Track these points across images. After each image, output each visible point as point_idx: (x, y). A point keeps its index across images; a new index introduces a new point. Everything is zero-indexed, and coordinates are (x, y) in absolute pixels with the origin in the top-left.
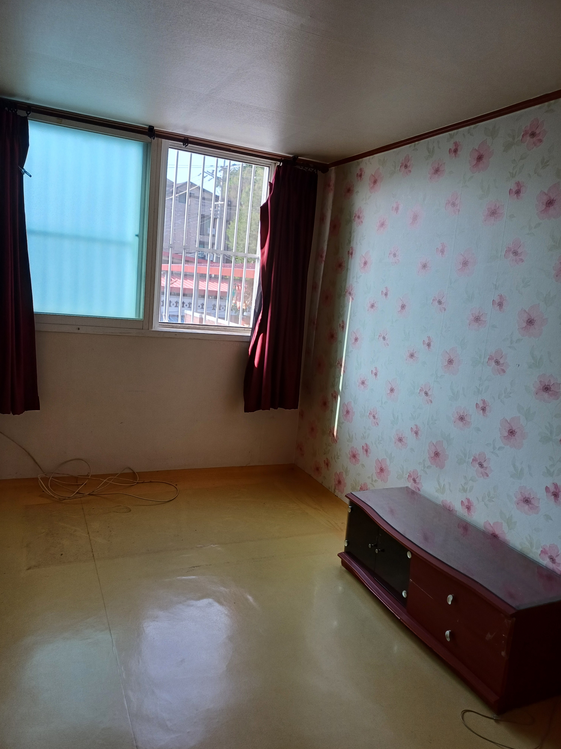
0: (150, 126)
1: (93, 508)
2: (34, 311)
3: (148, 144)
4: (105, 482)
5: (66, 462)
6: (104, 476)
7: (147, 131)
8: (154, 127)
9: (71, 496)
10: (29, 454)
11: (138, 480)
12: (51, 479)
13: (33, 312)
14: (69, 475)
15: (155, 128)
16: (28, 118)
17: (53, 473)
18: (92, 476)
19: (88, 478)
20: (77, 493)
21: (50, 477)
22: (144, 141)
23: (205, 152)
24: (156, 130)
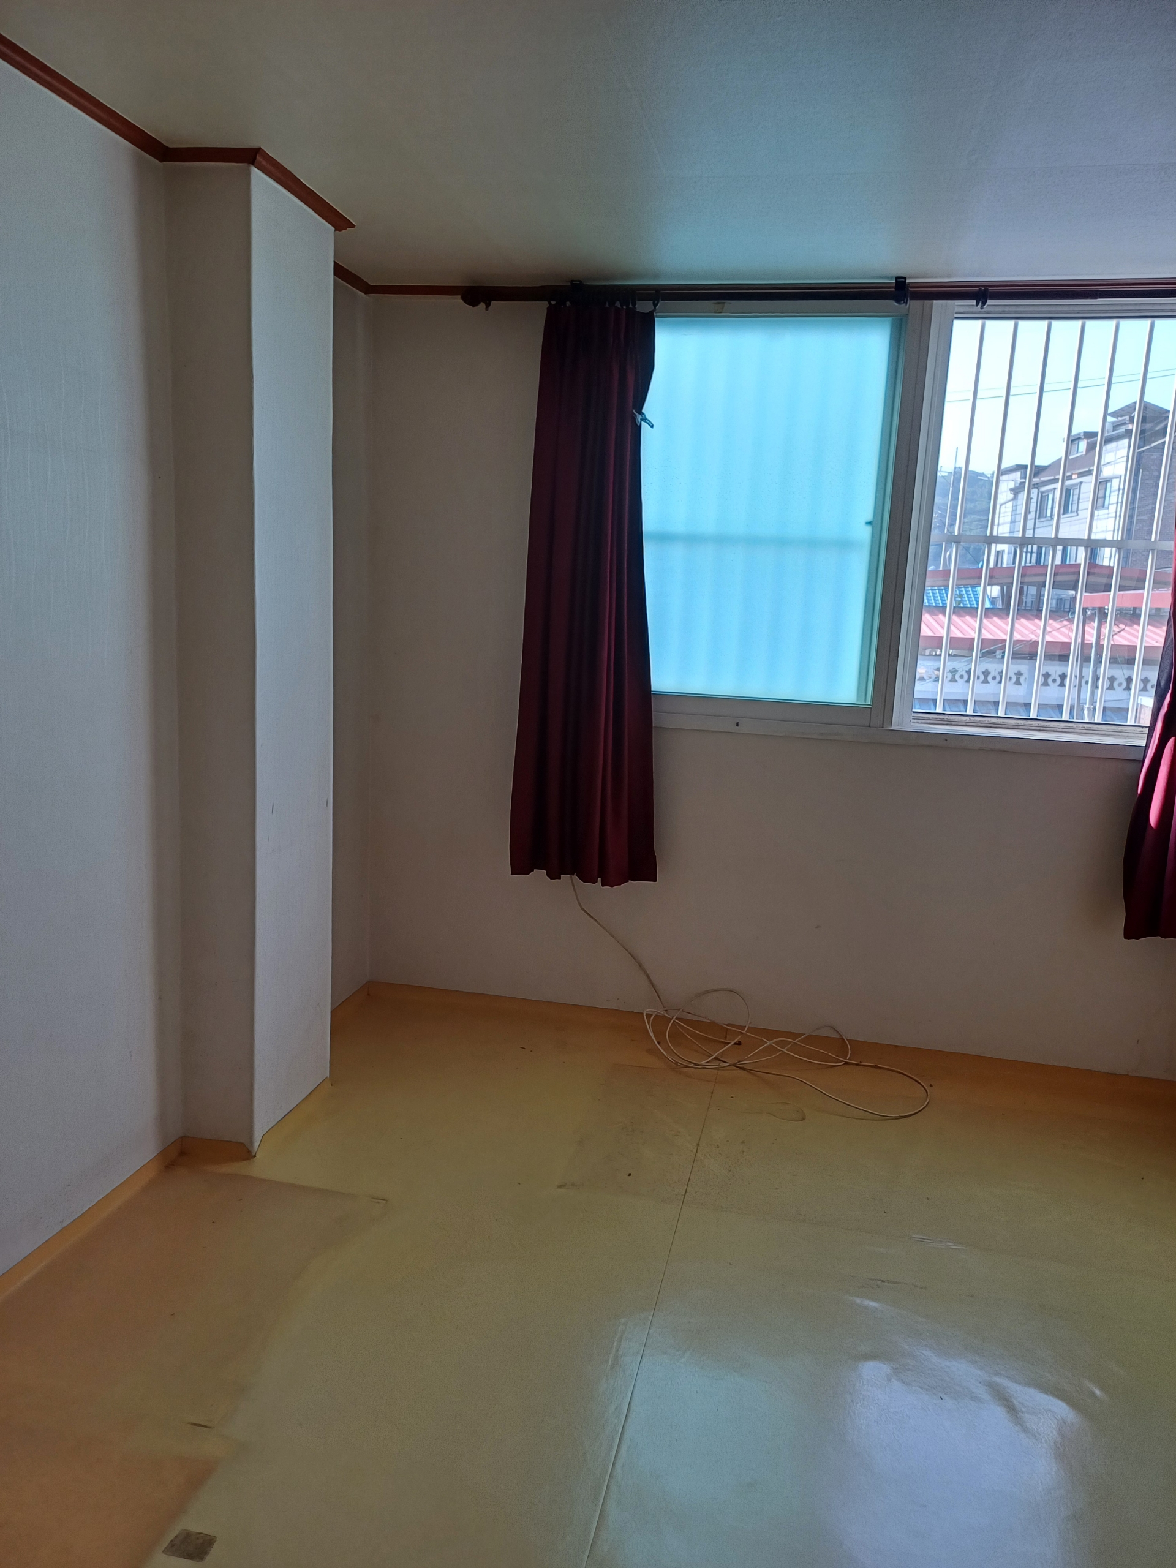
0: (897, 278)
1: (732, 1096)
2: (652, 689)
3: (901, 319)
4: (771, 1045)
5: (708, 992)
6: (771, 1034)
7: (894, 290)
8: (905, 278)
9: (702, 1063)
10: (640, 965)
11: (848, 1058)
12: (674, 1021)
13: (651, 691)
14: (708, 1019)
15: (908, 281)
16: (655, 314)
17: (679, 1010)
18: (750, 1030)
19: (742, 1033)
20: (716, 1059)
21: (673, 1017)
22: (889, 314)
23: (1050, 312)
24: (911, 285)
